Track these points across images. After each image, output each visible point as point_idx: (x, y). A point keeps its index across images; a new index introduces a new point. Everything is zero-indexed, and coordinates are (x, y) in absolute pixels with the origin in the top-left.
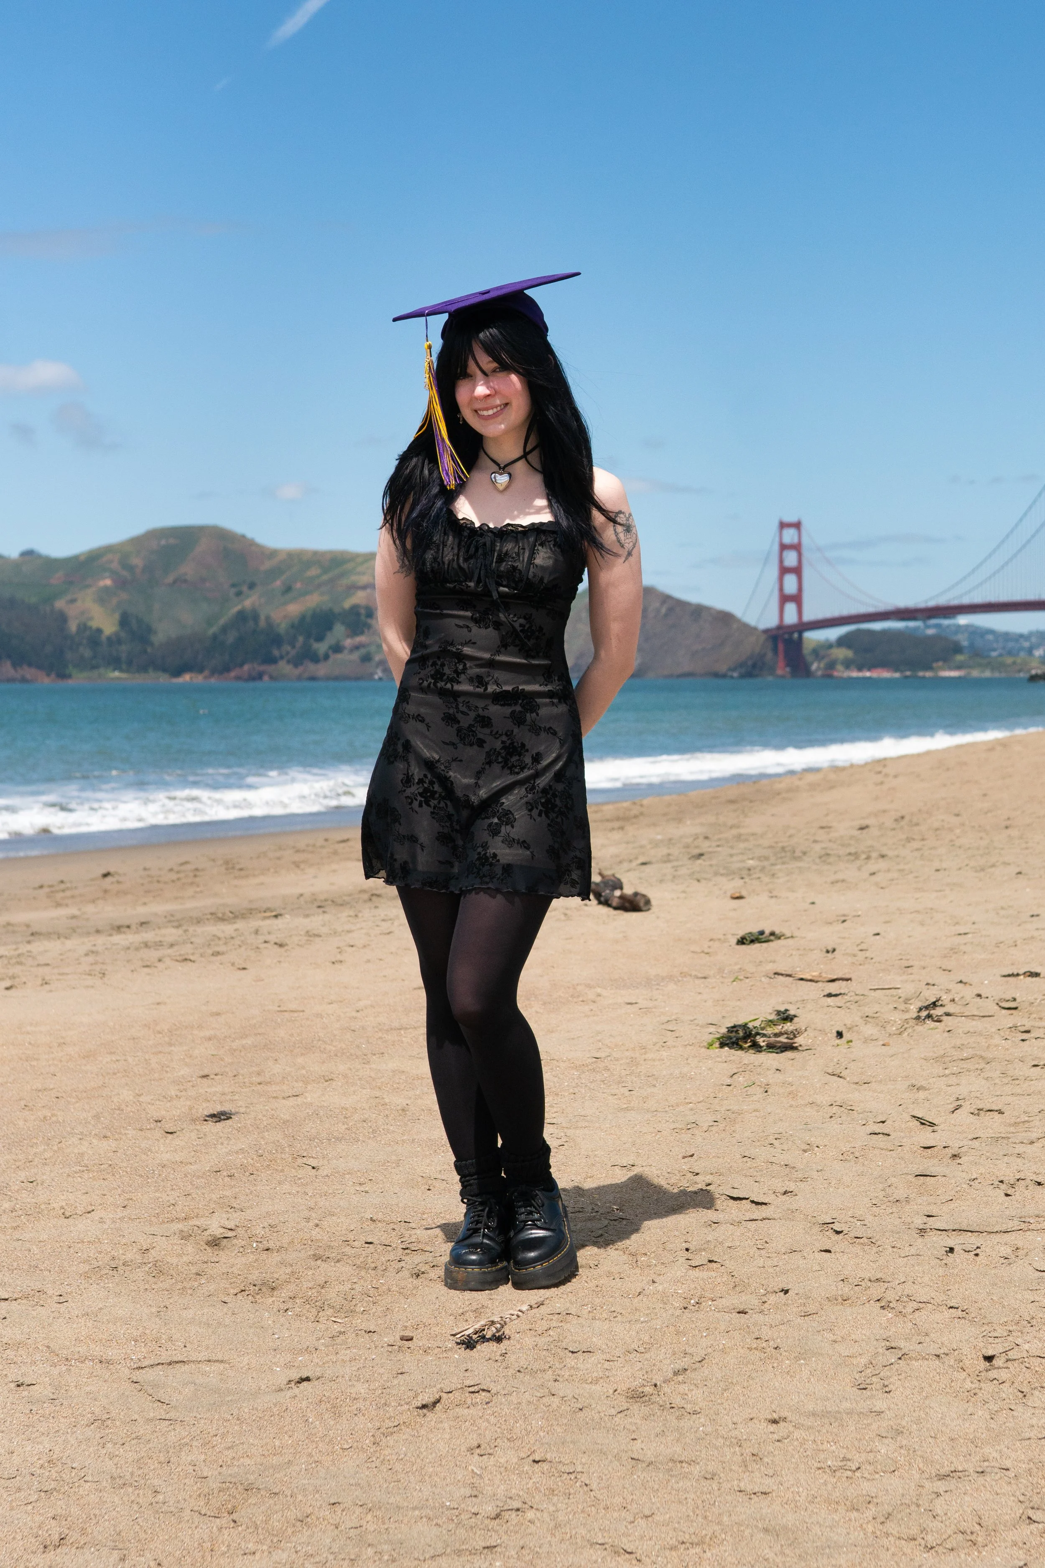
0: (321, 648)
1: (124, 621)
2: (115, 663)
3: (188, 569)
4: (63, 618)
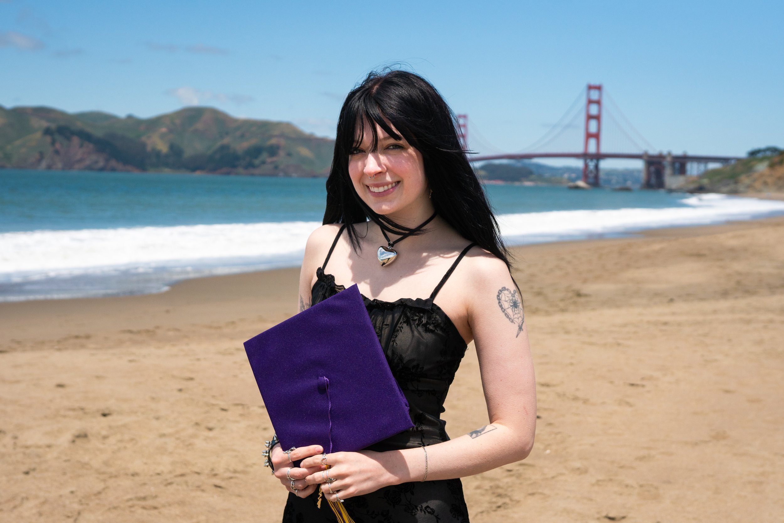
0: (257, 162)
1: (172, 147)
2: (167, 165)
3: (199, 126)
4: (144, 145)
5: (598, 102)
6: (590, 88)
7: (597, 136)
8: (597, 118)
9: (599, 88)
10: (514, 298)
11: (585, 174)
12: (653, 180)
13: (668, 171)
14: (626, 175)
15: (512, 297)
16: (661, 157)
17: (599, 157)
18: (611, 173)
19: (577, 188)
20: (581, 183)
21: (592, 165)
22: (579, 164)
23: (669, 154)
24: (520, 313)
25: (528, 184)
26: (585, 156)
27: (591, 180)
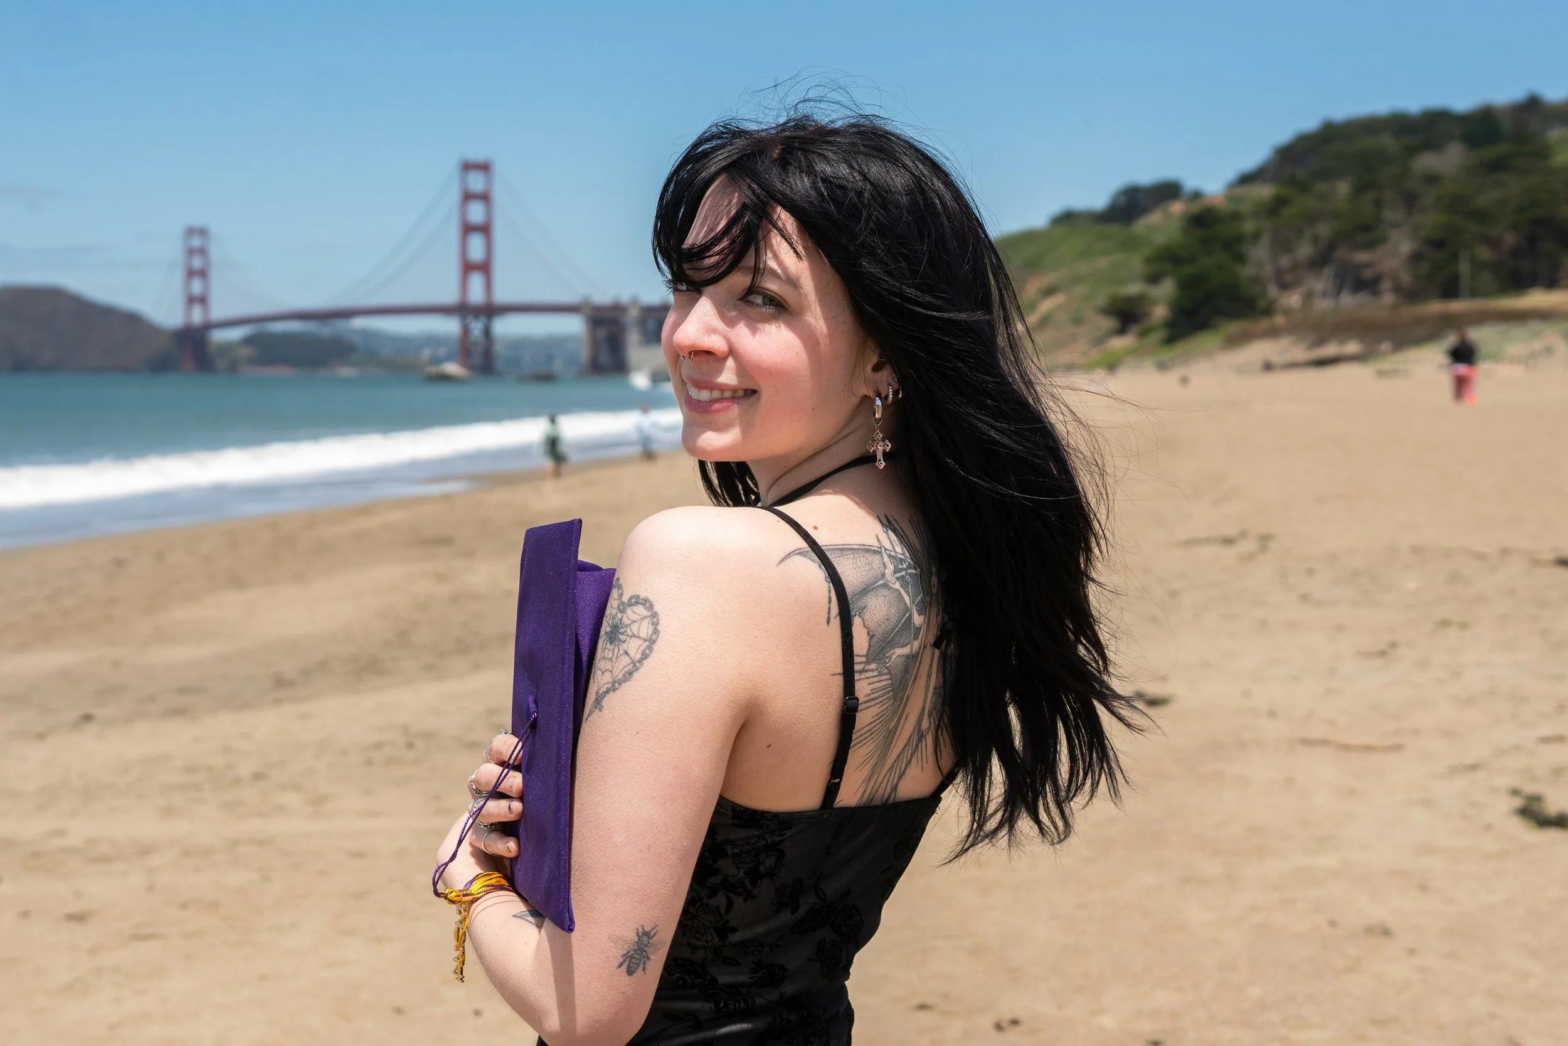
5: (485, 197)
6: (468, 167)
7: (485, 268)
8: (485, 229)
9: (484, 167)
10: (619, 615)
11: (464, 349)
12: (605, 358)
13: (633, 339)
14: (551, 346)
15: (615, 611)
16: (617, 309)
17: (491, 310)
18: (519, 344)
19: (445, 378)
20: (452, 368)
21: (477, 328)
22: (450, 326)
23: (634, 302)
24: (614, 660)
25: (346, 372)
26: (462, 310)
27: (477, 359)
